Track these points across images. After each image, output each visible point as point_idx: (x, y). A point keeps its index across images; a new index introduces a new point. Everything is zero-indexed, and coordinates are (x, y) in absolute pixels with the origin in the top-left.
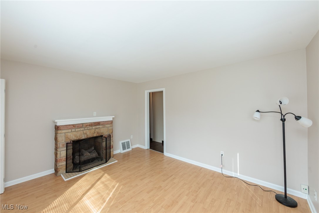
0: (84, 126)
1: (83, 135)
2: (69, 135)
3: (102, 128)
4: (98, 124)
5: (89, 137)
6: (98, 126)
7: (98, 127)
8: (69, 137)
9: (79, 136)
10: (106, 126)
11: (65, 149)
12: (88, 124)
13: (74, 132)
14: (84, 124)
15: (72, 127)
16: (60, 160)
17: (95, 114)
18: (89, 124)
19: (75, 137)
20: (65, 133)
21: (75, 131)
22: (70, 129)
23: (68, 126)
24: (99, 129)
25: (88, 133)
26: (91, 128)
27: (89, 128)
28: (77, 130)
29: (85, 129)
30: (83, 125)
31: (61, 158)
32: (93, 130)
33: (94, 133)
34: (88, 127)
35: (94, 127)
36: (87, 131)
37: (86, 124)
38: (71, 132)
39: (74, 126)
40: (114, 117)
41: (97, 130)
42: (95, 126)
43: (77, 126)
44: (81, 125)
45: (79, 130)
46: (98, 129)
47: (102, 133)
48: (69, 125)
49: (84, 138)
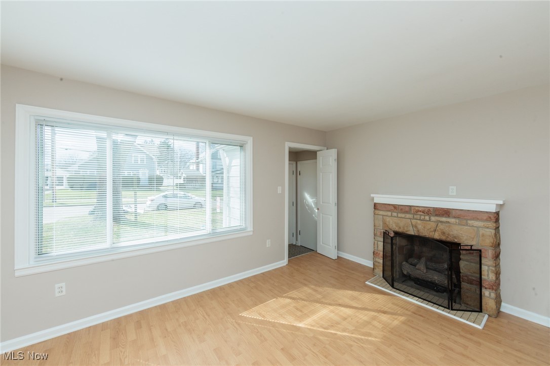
0: (412, 212)
1: (411, 228)
2: (388, 220)
3: (453, 224)
4: (446, 212)
5: (421, 235)
6: (446, 217)
7: (444, 219)
8: (388, 223)
9: (403, 228)
10: (470, 222)
11: (382, 240)
12: (420, 209)
13: (395, 217)
14: (412, 208)
15: (393, 208)
16: (377, 253)
17: (453, 190)
18: (423, 209)
19: (396, 226)
20: (383, 216)
21: (398, 217)
22: (389, 211)
23: (386, 206)
24: (449, 224)
25: (420, 227)
26: (427, 218)
27: (422, 217)
28: (400, 215)
29: (415, 217)
30: (410, 210)
31: (379, 252)
32: (433, 225)
33: (432, 230)
34: (421, 215)
35: (433, 218)
36: (419, 221)
37: (417, 208)
38: (392, 216)
39: (395, 207)
40: (501, 202)
41: (441, 226)
42: (436, 215)
43: (400, 209)
44: (407, 209)
45: (403, 215)
46: (444, 224)
47: (455, 237)
48: (389, 205)
49: (413, 234)
